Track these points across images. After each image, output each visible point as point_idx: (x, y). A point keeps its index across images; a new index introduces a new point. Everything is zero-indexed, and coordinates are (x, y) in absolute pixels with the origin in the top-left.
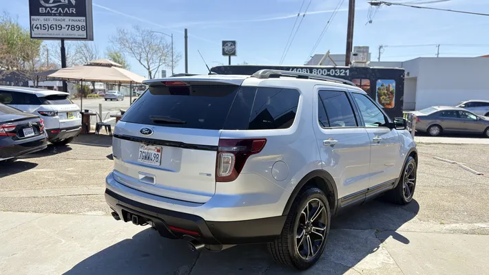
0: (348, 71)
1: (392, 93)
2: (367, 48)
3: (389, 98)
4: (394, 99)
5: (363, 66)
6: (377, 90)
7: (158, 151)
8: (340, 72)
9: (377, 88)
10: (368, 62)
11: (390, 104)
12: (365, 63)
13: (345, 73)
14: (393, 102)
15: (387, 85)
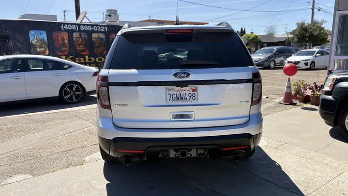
0: (106, 28)
2: (116, 11)
5: (115, 24)
7: (193, 90)
8: (101, 29)
10: (118, 22)
12: (116, 22)
13: (105, 29)
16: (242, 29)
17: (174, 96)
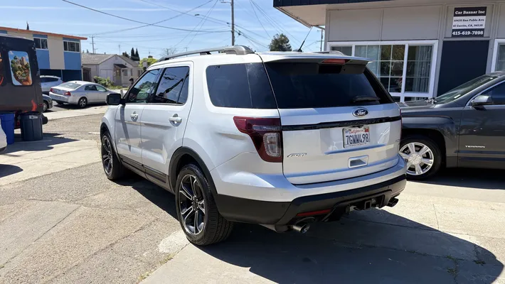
1: (26, 66)
3: (25, 73)
4: (30, 75)
6: (11, 64)
7: (366, 131)
9: (10, 61)
11: (27, 80)
14: (30, 78)
15: (20, 58)
16: (133, 51)
17: (351, 139)
